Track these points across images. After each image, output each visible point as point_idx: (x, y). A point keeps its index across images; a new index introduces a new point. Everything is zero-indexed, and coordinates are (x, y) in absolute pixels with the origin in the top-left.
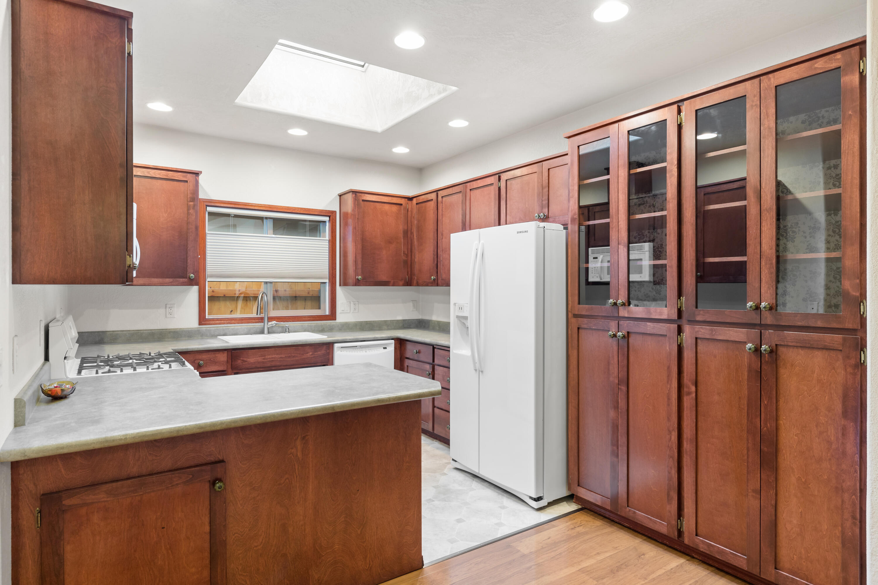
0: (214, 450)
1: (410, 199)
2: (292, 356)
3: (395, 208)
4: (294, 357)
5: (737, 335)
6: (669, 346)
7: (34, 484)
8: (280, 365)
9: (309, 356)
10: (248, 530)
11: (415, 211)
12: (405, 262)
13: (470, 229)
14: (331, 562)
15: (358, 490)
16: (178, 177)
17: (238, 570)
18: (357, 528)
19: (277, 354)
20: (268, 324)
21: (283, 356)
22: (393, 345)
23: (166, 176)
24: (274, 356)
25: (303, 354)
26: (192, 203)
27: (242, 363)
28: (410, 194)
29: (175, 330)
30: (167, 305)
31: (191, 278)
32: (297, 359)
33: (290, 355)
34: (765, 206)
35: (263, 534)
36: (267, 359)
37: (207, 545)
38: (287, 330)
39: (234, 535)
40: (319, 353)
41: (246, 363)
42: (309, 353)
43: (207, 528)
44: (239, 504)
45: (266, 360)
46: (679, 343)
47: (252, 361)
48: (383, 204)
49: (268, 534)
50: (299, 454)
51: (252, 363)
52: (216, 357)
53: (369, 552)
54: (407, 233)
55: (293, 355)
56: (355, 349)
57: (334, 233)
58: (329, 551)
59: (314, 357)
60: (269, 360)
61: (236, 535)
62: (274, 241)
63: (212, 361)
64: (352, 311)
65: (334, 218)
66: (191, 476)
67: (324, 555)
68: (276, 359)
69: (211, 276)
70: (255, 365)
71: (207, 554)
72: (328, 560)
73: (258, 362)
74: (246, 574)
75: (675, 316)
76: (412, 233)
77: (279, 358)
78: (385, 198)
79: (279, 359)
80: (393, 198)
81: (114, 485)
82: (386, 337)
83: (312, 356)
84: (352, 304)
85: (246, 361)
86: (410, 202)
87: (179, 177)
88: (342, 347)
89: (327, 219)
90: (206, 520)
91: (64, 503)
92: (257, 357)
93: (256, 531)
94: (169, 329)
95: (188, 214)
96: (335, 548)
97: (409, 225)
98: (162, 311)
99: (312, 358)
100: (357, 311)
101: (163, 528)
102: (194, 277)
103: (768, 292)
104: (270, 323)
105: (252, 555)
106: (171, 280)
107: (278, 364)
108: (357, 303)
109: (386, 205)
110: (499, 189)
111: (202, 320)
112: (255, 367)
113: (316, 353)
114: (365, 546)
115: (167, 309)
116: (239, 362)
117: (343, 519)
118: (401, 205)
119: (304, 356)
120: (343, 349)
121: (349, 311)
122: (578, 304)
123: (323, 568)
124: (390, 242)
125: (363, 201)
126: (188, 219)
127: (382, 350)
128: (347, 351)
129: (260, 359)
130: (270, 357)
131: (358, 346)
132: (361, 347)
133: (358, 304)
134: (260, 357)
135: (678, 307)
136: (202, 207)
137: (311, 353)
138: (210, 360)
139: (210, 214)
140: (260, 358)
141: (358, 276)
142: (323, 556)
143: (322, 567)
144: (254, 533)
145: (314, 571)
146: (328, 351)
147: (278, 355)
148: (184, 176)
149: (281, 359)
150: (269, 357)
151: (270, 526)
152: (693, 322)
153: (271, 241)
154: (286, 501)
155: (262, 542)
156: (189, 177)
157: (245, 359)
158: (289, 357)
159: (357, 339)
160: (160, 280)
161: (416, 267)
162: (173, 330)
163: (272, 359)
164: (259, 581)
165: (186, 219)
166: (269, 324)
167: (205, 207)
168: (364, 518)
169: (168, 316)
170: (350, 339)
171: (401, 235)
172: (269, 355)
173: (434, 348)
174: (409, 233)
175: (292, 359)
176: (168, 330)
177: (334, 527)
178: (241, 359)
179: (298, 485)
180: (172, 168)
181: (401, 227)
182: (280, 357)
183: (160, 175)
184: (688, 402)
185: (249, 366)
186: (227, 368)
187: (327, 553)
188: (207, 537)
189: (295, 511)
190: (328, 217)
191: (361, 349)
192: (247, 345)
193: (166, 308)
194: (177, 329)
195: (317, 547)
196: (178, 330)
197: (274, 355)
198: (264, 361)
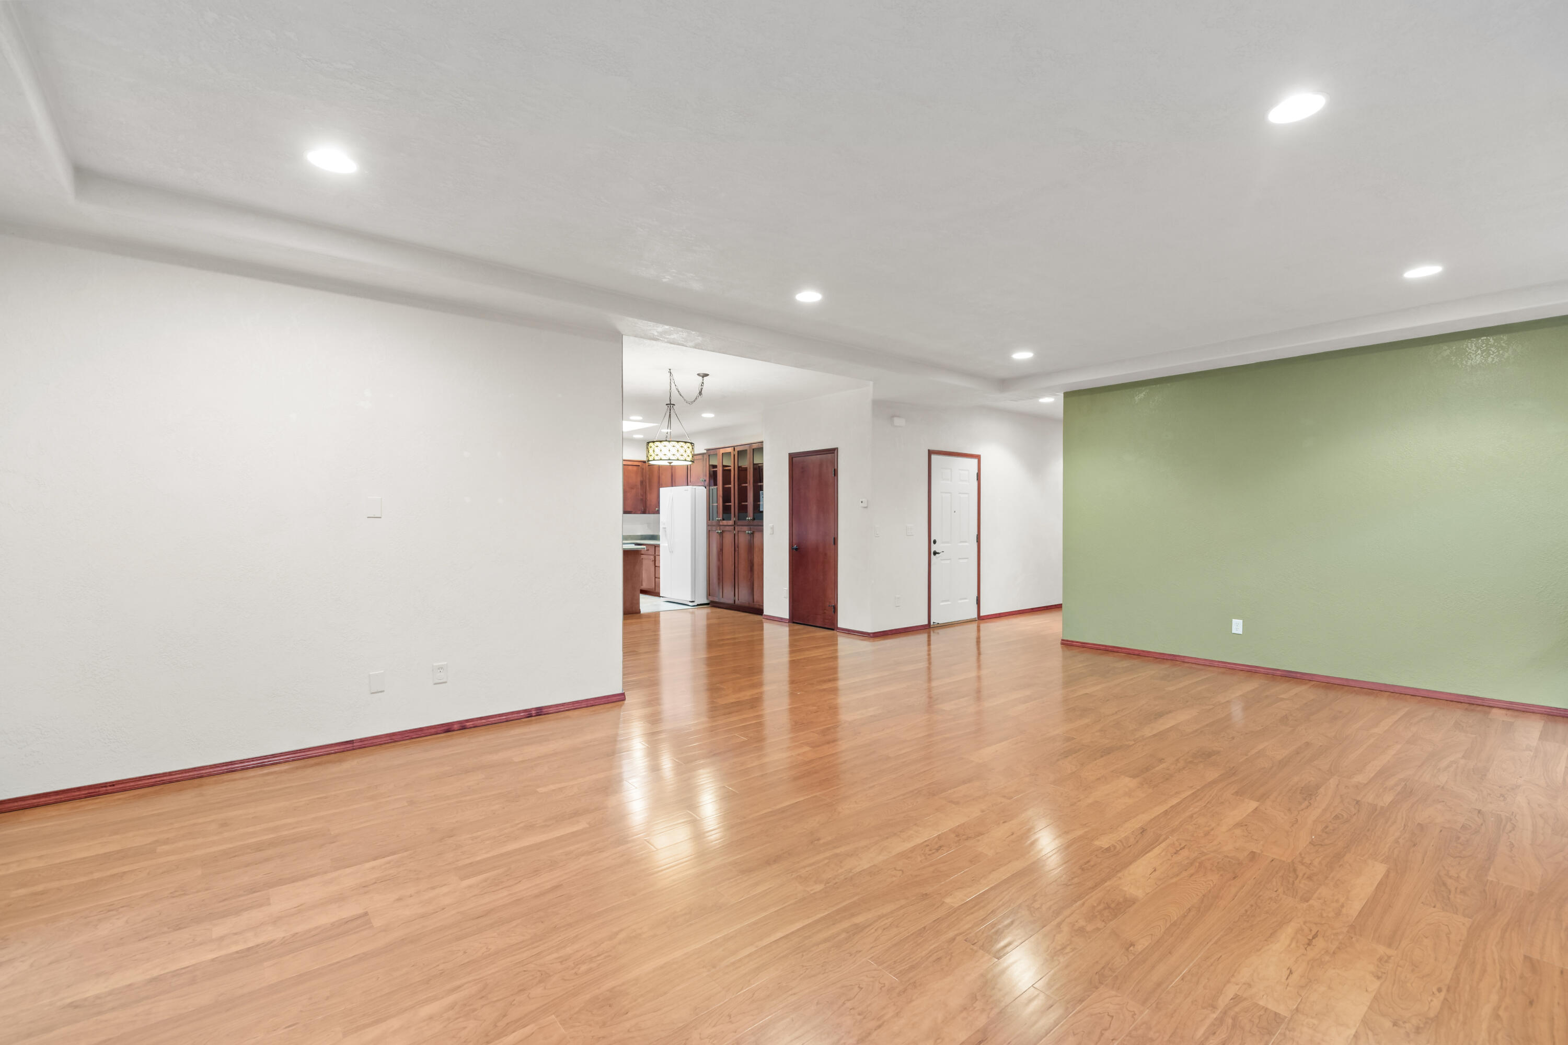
1: (644, 462)
3: (635, 468)
11: (647, 469)
12: (642, 500)
13: (675, 486)
54: (642, 482)
75: (733, 524)
76: (646, 482)
86: (644, 464)
97: (644, 477)
124: (632, 488)
152: (738, 525)
161: (648, 503)
171: (639, 484)
173: (655, 547)
174: (644, 483)
181: (639, 479)
184: (736, 554)
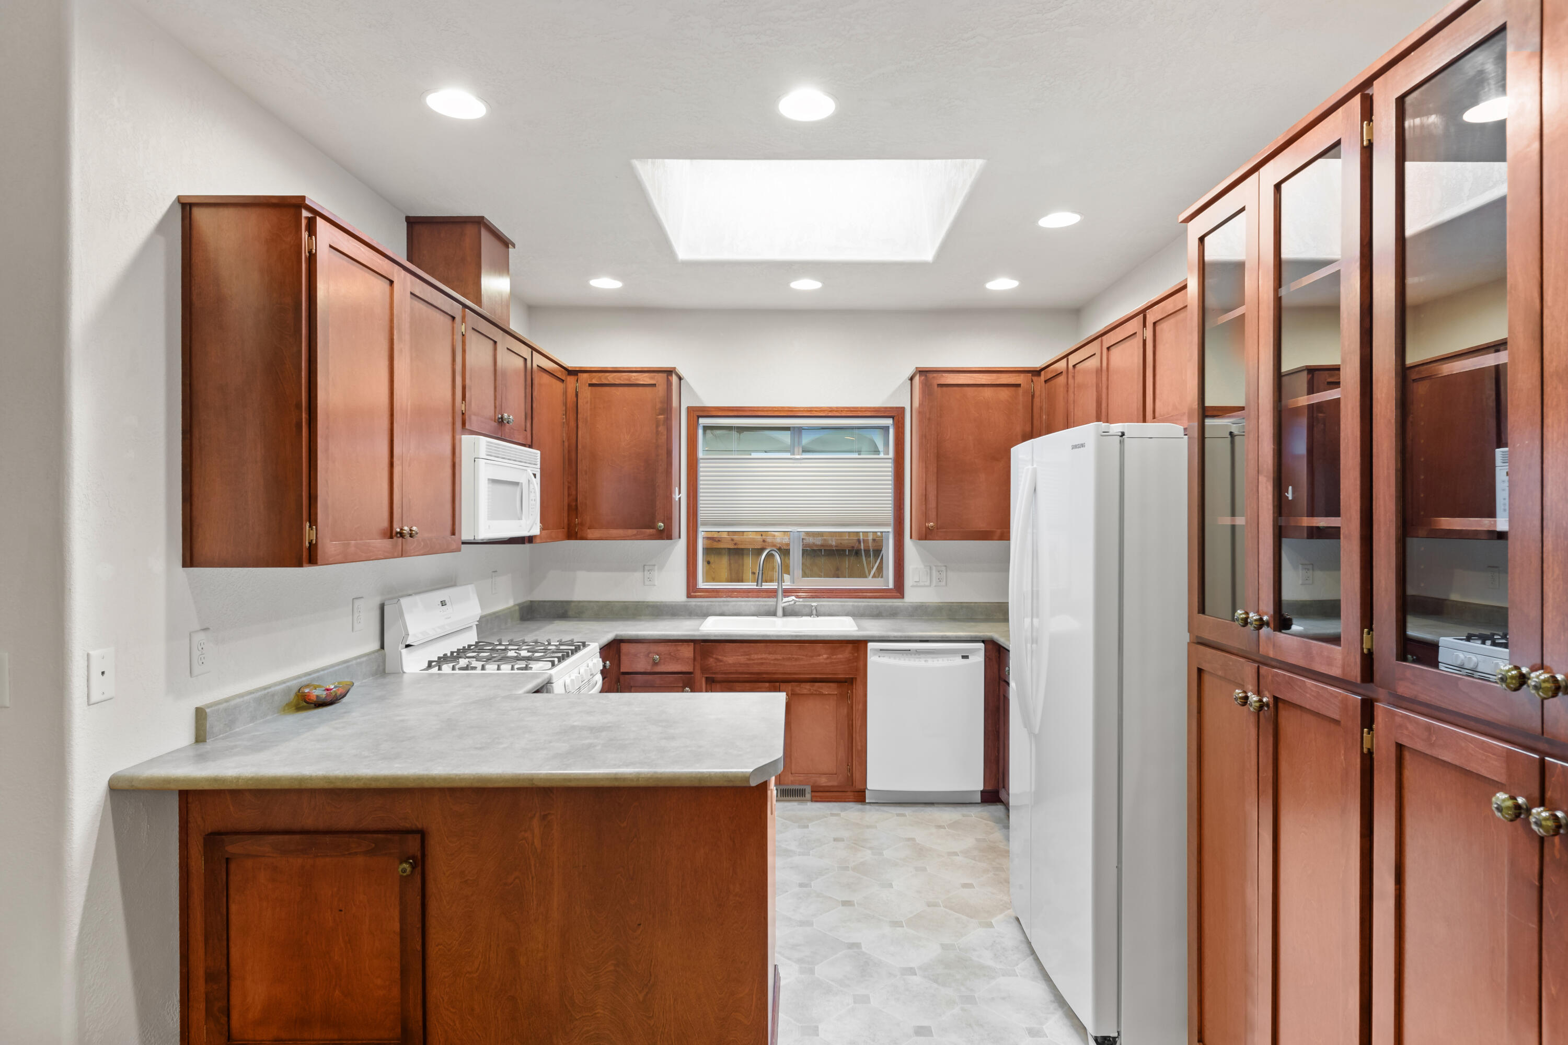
0: (410, 812)
1: (1036, 372)
2: (793, 658)
4: (796, 660)
5: (1484, 758)
6: (1345, 751)
7: (202, 818)
8: (774, 672)
9: (822, 661)
10: (457, 942)
11: (1043, 395)
14: (590, 1034)
15: (639, 925)
16: (644, 381)
17: (443, 1001)
18: (637, 989)
19: (770, 653)
20: (782, 600)
21: (779, 657)
22: (982, 654)
23: (627, 380)
24: (764, 656)
25: (812, 657)
26: (662, 417)
27: (716, 663)
28: (1038, 364)
29: (654, 604)
30: (646, 567)
31: (660, 529)
32: (802, 663)
33: (790, 656)
34: (1554, 364)
35: (480, 956)
36: (753, 660)
37: (396, 951)
38: (814, 612)
39: (437, 946)
40: (840, 656)
41: (721, 663)
42: (822, 655)
43: (397, 926)
44: (445, 901)
45: (752, 662)
46: (1365, 751)
47: (730, 662)
48: (981, 388)
49: (488, 959)
50: (537, 843)
51: (730, 664)
52: (679, 650)
53: (661, 1038)
55: (796, 656)
56: (907, 654)
57: (900, 446)
58: (587, 1014)
59: (831, 663)
60: (756, 661)
61: (440, 947)
62: (799, 465)
63: (673, 656)
64: (934, 583)
65: (900, 419)
66: (373, 845)
67: (577, 1018)
68: (768, 661)
69: (705, 524)
70: (735, 669)
71: (396, 964)
72: (586, 1029)
73: (740, 664)
74: (454, 1011)
75: (1355, 673)
77: (773, 660)
78: (984, 377)
79: (772, 662)
80: (999, 375)
81: (287, 837)
82: (967, 637)
83: (828, 661)
84: (934, 572)
85: (721, 661)
86: (1036, 379)
87: (645, 379)
88: (880, 650)
89: (889, 422)
90: (396, 913)
91: (227, 848)
92: (738, 656)
93: (469, 949)
94: (647, 602)
95: (657, 433)
96: (598, 1013)
97: (1036, 424)
98: (638, 575)
99: (826, 664)
100: (944, 583)
101: (341, 911)
102: (663, 527)
103: (1563, 637)
104: (785, 599)
105: (463, 984)
106: (635, 531)
107: (771, 669)
108: (944, 569)
109: (986, 389)
110: (1144, 342)
111: (692, 589)
112: (735, 671)
113: (835, 657)
114: (653, 1025)
115: (646, 573)
116: (711, 661)
117: (612, 968)
118: (1019, 385)
119: (815, 660)
120: (882, 654)
121: (928, 583)
122: (1199, 613)
123: (577, 1039)
124: (994, 458)
125: (940, 385)
126: (657, 440)
127: (958, 661)
128: (890, 658)
129: (742, 659)
130: (760, 656)
131: (913, 649)
132: (918, 652)
133: (946, 571)
134: (742, 655)
135: (1362, 649)
136: (692, 420)
137: (825, 656)
138: (670, 654)
139: (706, 428)
140: (743, 657)
141: (929, 522)
142: (577, 1020)
143: (575, 1038)
144: (466, 950)
145: (562, 1040)
146: (856, 654)
147: (771, 655)
148: (652, 378)
149: (776, 662)
150: (756, 657)
151: (490, 946)
152: (1394, 697)
153: (795, 465)
154: (515, 914)
155: (478, 969)
156: (661, 378)
157: (720, 657)
158: (789, 659)
159: (908, 637)
160: (621, 532)
162: (651, 604)
163: (761, 661)
164: (473, 1028)
165: (654, 441)
166: (784, 601)
167: (696, 418)
168: (651, 975)
169: (647, 583)
170: (895, 637)
172: (756, 654)
175: (794, 664)
176: (645, 603)
177: (595, 975)
178: (714, 656)
179: (534, 892)
180: (635, 368)
181: (1019, 429)
182: (773, 658)
183: (620, 380)
185: (726, 668)
186: (694, 669)
187: (583, 1017)
188: (398, 939)
189: (530, 934)
190: (892, 419)
191: (917, 656)
192: (721, 636)
193: (644, 571)
194: (657, 602)
195: (566, 1003)
196: (658, 604)
197: (765, 654)
198: (748, 662)
